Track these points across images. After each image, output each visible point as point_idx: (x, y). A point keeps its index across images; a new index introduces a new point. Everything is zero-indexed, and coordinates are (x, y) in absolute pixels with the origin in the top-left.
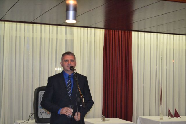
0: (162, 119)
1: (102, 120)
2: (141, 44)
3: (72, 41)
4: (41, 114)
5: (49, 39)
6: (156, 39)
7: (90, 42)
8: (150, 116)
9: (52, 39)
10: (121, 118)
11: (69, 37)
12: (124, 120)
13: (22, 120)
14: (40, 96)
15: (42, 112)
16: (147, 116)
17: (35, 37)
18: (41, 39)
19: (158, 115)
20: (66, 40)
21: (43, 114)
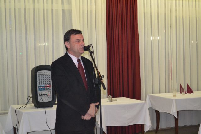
0: (175, 96)
1: (109, 101)
2: (147, 12)
3: (70, 11)
4: (40, 97)
5: (44, 10)
6: (164, 7)
7: (91, 12)
8: (159, 93)
9: (47, 10)
10: (128, 97)
11: (66, 7)
12: (132, 98)
13: (18, 104)
14: (39, 76)
15: (42, 95)
16: (157, 93)
17: (27, 8)
18: (34, 10)
19: (169, 92)
20: (63, 11)
21: (43, 97)
